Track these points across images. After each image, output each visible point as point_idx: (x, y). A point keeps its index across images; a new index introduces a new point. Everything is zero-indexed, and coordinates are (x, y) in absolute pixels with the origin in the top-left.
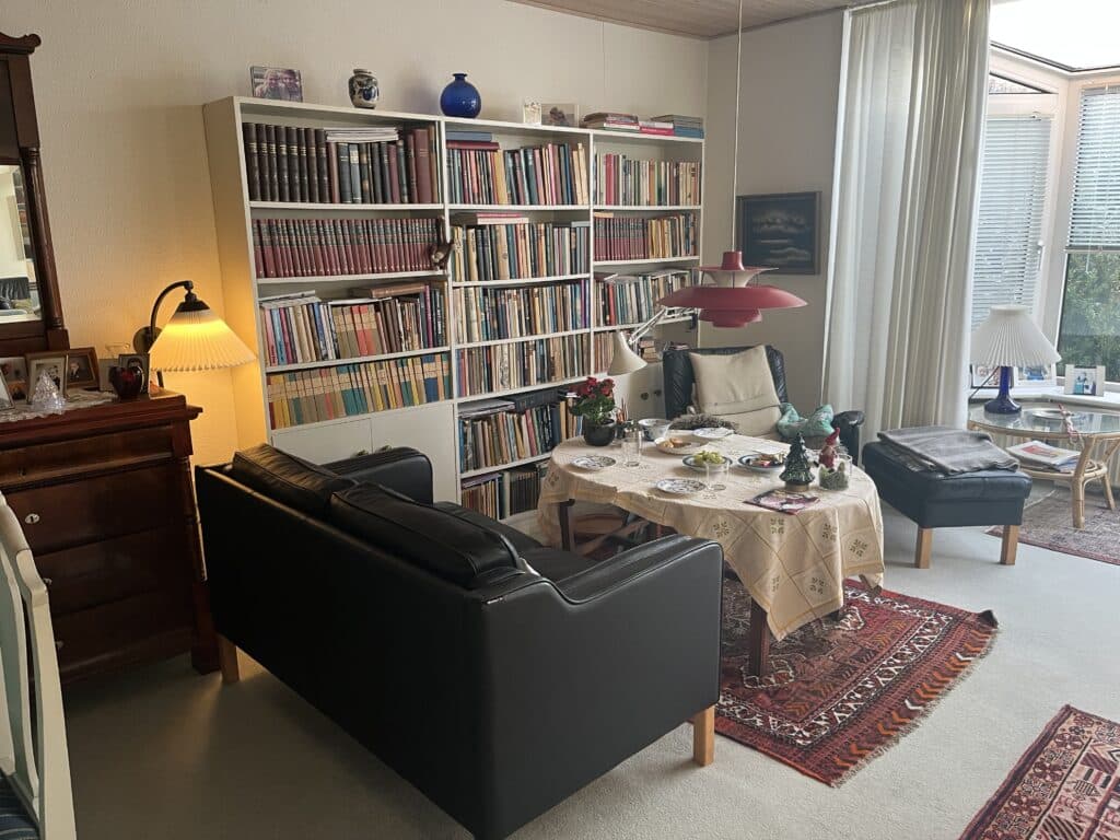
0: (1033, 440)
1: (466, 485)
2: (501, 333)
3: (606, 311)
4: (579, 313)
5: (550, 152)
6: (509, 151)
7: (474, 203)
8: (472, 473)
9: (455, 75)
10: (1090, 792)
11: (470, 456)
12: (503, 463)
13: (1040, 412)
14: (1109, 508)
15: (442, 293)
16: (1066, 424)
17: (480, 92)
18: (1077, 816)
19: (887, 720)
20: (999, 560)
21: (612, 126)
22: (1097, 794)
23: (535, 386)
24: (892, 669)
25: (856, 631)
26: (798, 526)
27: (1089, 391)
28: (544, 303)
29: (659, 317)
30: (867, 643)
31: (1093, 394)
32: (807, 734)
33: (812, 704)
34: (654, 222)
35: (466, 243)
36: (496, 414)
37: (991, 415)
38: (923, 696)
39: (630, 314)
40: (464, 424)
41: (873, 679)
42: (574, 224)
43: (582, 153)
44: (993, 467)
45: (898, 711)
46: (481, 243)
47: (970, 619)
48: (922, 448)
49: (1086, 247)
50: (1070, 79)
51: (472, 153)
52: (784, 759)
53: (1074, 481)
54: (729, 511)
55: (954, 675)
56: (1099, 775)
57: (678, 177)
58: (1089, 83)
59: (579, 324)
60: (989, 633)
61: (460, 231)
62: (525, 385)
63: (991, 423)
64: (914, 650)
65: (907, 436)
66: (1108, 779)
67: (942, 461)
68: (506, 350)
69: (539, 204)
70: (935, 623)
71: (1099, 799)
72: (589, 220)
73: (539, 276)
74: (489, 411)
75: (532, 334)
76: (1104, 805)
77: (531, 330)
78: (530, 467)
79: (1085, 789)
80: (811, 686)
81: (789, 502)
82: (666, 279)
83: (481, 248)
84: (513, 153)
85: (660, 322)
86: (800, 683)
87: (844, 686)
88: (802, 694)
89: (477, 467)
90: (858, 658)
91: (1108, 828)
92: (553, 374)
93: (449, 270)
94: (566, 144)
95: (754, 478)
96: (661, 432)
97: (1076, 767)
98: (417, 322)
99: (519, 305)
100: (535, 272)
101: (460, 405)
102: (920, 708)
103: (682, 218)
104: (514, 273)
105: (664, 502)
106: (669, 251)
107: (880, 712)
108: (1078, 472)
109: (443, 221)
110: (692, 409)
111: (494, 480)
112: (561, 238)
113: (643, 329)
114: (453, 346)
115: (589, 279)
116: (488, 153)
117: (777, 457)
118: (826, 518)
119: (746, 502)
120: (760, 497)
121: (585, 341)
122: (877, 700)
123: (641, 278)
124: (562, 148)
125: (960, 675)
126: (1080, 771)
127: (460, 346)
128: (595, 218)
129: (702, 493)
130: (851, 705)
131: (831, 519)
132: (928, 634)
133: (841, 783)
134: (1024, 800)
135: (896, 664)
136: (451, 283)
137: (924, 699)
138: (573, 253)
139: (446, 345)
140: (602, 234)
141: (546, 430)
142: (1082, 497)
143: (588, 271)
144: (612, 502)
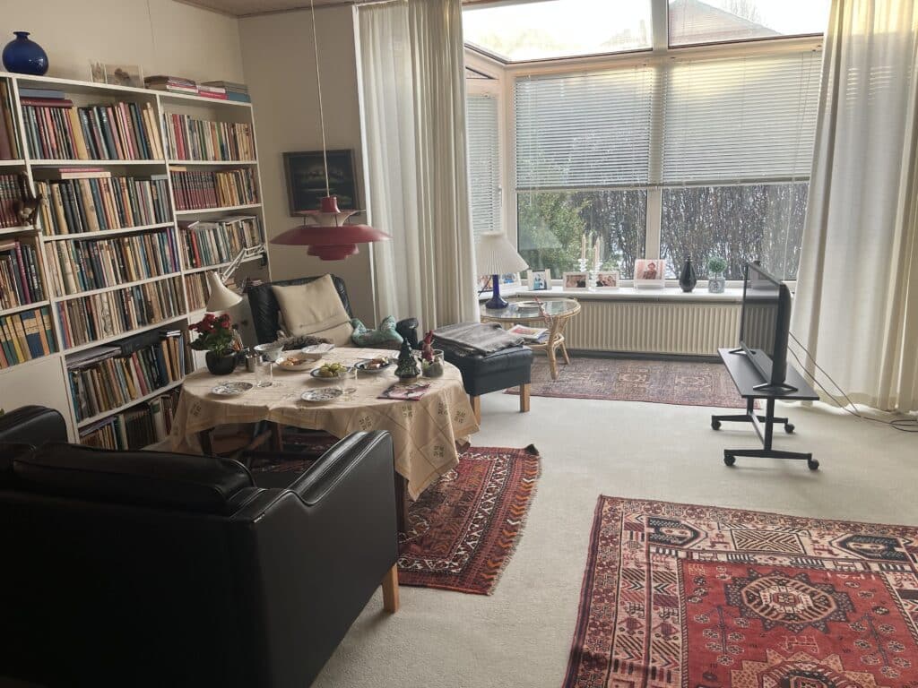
0: (515, 325)
1: (83, 434)
2: (98, 282)
3: (192, 255)
4: (169, 259)
5: (122, 110)
6: (83, 109)
7: (55, 158)
8: (88, 421)
9: (15, 33)
10: (637, 546)
11: (83, 405)
12: (117, 407)
13: (521, 304)
14: (566, 363)
15: (34, 247)
16: (541, 310)
17: (46, 52)
18: (637, 564)
19: (502, 537)
20: (519, 409)
21: (174, 88)
22: (642, 547)
23: (137, 330)
24: (489, 501)
25: (454, 481)
26: (421, 408)
27: (543, 287)
28: (136, 253)
29: (241, 258)
30: (465, 486)
31: (545, 289)
32: (456, 564)
33: (450, 541)
34: (221, 175)
35: (52, 197)
36: (104, 362)
37: (491, 311)
38: (516, 513)
39: (212, 256)
40: (74, 375)
41: (480, 511)
42: (154, 178)
43: (151, 113)
44: (510, 346)
45: (506, 529)
46: (66, 198)
47: (521, 454)
48: (463, 339)
49: (528, 189)
50: (505, 69)
51: (47, 109)
52: (449, 587)
53: (548, 348)
54: (370, 407)
55: (528, 493)
56: (637, 534)
57: (235, 136)
58: (519, 72)
59: (170, 269)
60: (536, 460)
61: (44, 187)
62: (128, 330)
63: (491, 316)
64: (496, 484)
65: (450, 332)
66: (643, 535)
67: (479, 346)
68: (105, 298)
69: (118, 159)
70: (501, 461)
71: (644, 549)
72: (166, 173)
73: (128, 226)
74: (97, 359)
75: (128, 281)
76: (648, 553)
77: (126, 276)
78: (143, 406)
79: (634, 546)
80: (443, 528)
81: (410, 392)
82: (237, 224)
83: (67, 202)
84: (87, 110)
85: (243, 261)
86: (435, 530)
87: (465, 521)
88: (440, 536)
89: (92, 414)
90: (465, 499)
91: (657, 566)
92: (153, 316)
93: (39, 226)
94: (136, 104)
95: (372, 379)
96: (277, 354)
97: (623, 535)
98: (12, 280)
99: (112, 254)
100: (124, 222)
101: (67, 357)
102: (518, 522)
103: (243, 171)
104: (104, 224)
105: (313, 410)
106: (237, 199)
107: (495, 533)
108: (550, 343)
109: (26, 178)
110: (282, 333)
111: (110, 424)
112: (143, 190)
113: (231, 266)
114: (53, 300)
115: (173, 227)
116: (63, 110)
117: (383, 359)
118: (439, 399)
119: (379, 398)
120: (386, 392)
121: (177, 283)
122: (489, 525)
123: (217, 224)
124: (132, 107)
125: (531, 493)
126: (626, 535)
127: (60, 299)
128: (171, 172)
129: (341, 398)
130: (475, 534)
131: (442, 399)
132: (500, 470)
133: (493, 590)
134: (605, 563)
135: (490, 497)
136: (42, 238)
137: (518, 516)
138: (156, 204)
139: (45, 299)
140: (179, 185)
141: (153, 369)
142: (554, 359)
143: (172, 220)
144: (267, 419)
